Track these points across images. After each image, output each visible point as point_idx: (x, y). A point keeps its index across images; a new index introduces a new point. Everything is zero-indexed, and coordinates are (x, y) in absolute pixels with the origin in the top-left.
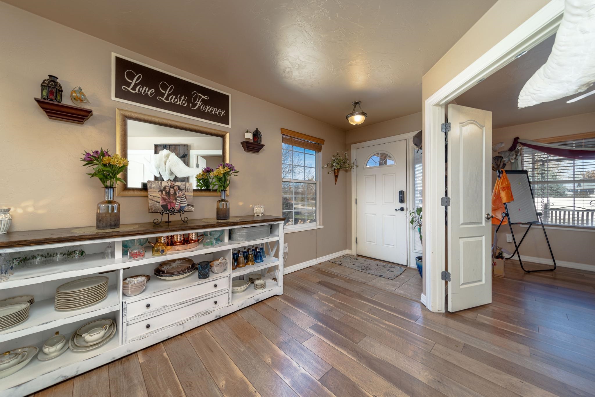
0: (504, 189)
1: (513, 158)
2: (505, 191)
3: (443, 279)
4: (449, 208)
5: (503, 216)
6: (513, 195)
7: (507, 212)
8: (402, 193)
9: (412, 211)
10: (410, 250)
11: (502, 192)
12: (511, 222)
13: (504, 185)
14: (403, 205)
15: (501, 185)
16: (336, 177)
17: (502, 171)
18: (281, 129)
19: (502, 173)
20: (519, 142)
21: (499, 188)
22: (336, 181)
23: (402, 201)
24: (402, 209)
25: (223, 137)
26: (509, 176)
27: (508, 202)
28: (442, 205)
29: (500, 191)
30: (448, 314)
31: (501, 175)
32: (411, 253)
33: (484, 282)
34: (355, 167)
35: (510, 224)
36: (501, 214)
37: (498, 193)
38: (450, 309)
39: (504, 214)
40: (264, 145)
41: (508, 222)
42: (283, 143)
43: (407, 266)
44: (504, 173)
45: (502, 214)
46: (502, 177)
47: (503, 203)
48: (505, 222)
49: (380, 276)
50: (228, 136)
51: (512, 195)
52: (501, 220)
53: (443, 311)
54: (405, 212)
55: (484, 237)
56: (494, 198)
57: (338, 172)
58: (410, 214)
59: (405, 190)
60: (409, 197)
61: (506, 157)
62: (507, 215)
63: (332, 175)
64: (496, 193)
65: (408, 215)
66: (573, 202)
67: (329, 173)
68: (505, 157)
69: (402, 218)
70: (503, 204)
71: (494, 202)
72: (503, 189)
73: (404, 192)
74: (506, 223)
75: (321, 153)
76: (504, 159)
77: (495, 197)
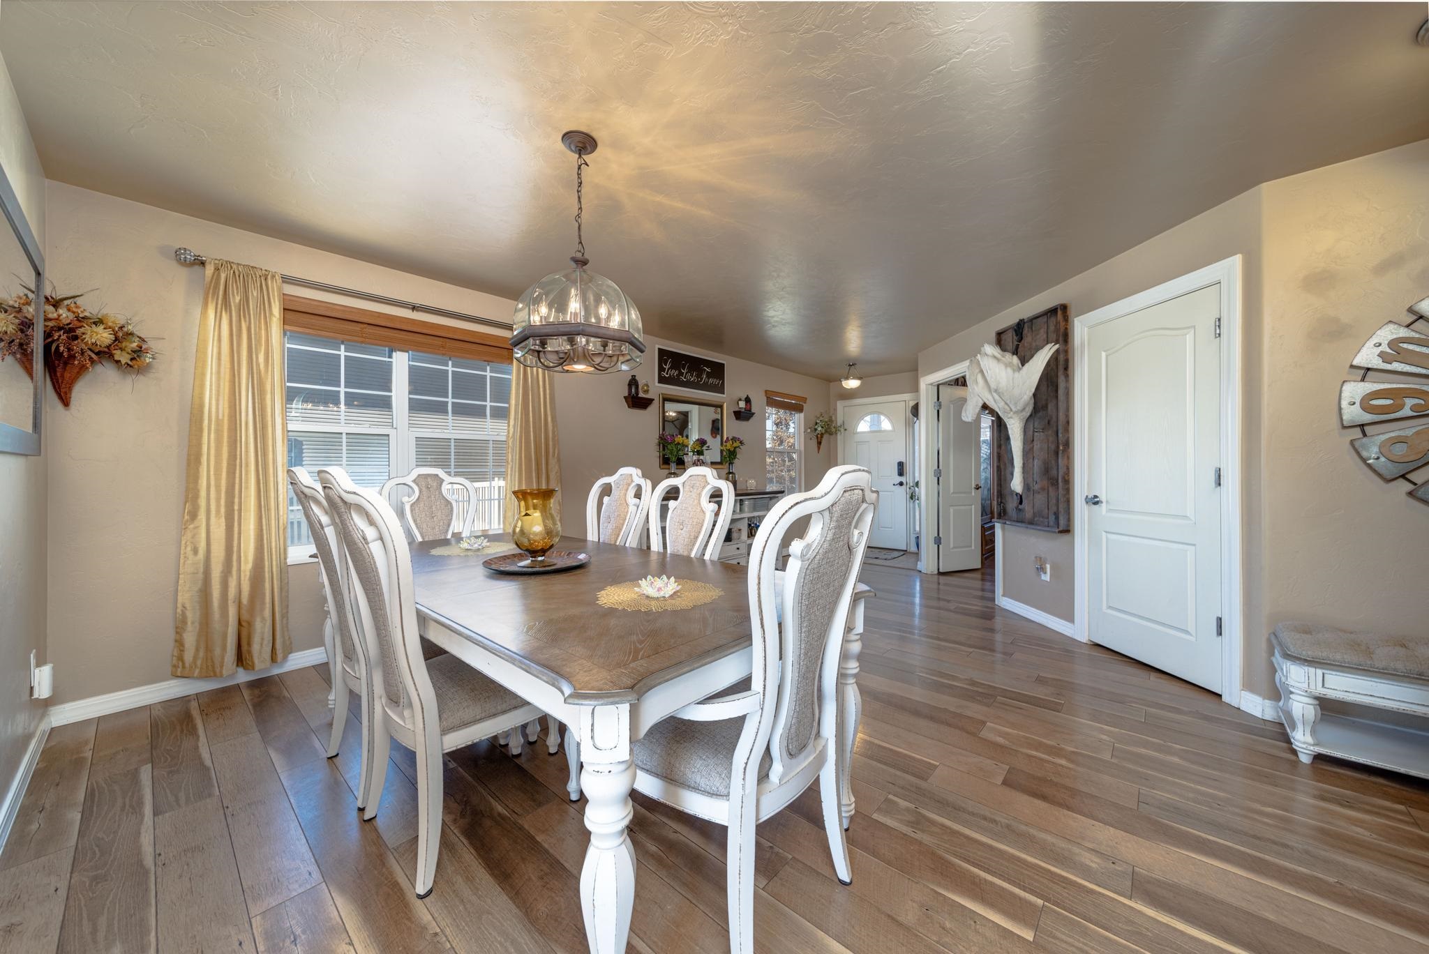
3: (935, 544)
4: (941, 479)
8: (901, 465)
9: (911, 485)
10: (910, 530)
14: (902, 479)
16: (819, 443)
18: (766, 391)
22: (819, 448)
23: (901, 473)
24: (901, 484)
25: (721, 407)
28: (935, 476)
30: (940, 574)
32: (912, 534)
33: (973, 548)
34: (842, 430)
38: (941, 570)
40: (754, 414)
42: (767, 405)
43: (906, 551)
49: (876, 558)
50: (725, 405)
53: (936, 572)
54: (904, 487)
55: (973, 506)
57: (822, 437)
58: (910, 488)
59: (904, 461)
60: (908, 469)
63: (814, 442)
65: (908, 489)
67: (811, 439)
69: (901, 493)
73: (903, 463)
75: (802, 415)
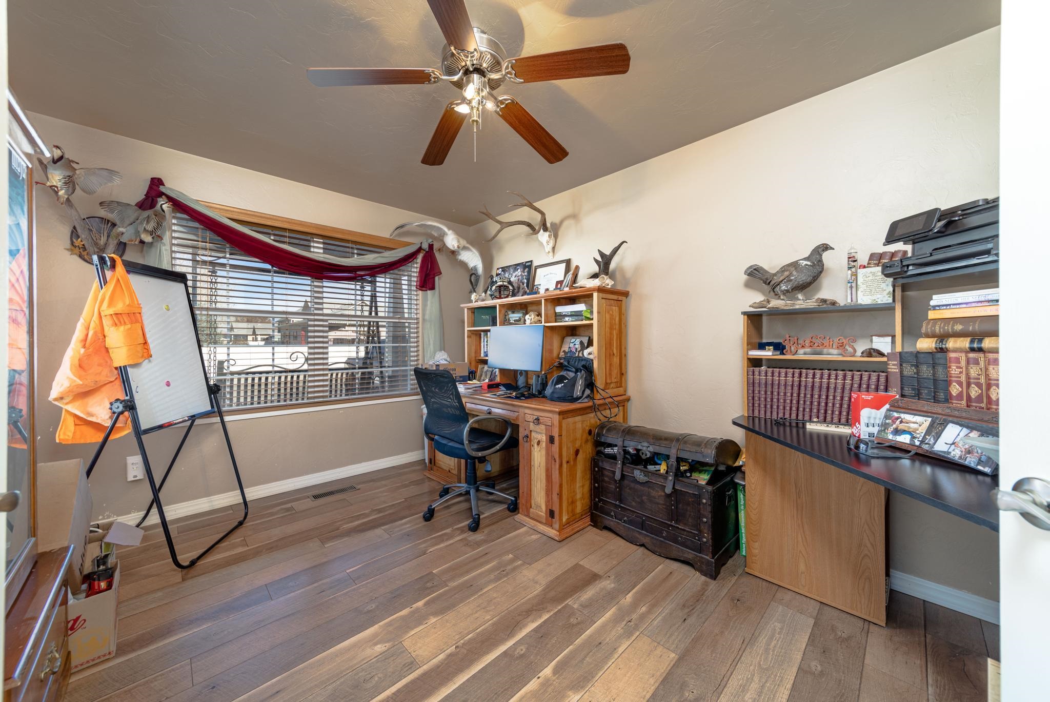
0: (118, 319)
1: (150, 227)
2: (122, 328)
5: (114, 413)
6: (149, 341)
7: (128, 398)
11: (113, 329)
12: (144, 426)
13: (120, 307)
15: (110, 305)
17: (113, 261)
19: (113, 267)
20: (163, 194)
21: (103, 314)
26: (139, 282)
27: (131, 362)
29: (106, 328)
31: (108, 274)
35: (139, 433)
36: (109, 406)
37: (95, 333)
39: (118, 404)
41: (131, 427)
44: (120, 268)
45: (111, 404)
46: (112, 278)
47: (116, 368)
48: (122, 429)
51: (146, 343)
52: (106, 425)
56: (82, 351)
61: (128, 222)
62: (130, 406)
64: (91, 333)
66: (270, 356)
68: (122, 220)
70: (116, 372)
71: (80, 366)
72: (117, 321)
74: (125, 431)
76: (121, 229)
77: (84, 346)
